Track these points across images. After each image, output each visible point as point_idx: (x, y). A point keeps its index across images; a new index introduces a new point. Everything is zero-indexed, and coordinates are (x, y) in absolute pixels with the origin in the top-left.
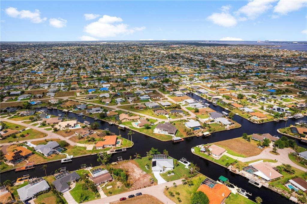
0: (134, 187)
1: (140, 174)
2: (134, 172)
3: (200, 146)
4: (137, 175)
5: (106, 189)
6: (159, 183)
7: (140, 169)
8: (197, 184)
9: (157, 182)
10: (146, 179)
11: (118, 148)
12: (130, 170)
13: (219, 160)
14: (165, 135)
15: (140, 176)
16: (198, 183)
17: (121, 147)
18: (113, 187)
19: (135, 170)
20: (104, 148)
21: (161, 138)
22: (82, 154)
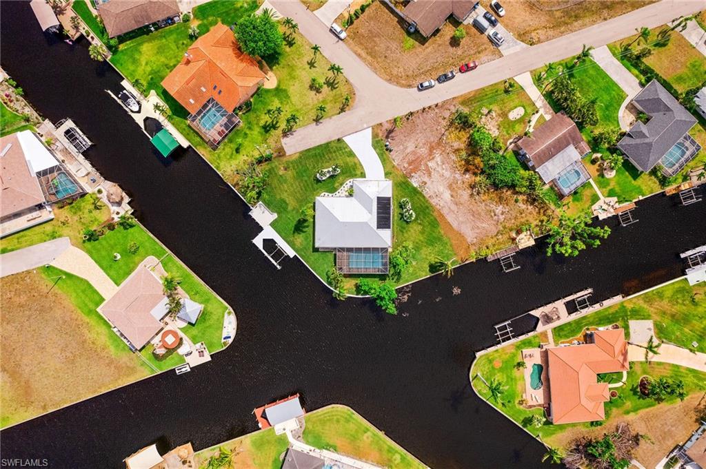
0: (444, 118)
1: (430, 175)
2: (450, 187)
3: (195, 361)
4: (439, 169)
5: (524, 108)
6: (368, 133)
7: (433, 201)
8: (250, 128)
9: (375, 136)
10: (409, 150)
11: (528, 344)
12: (465, 194)
13: (147, 254)
14: (335, 450)
15: (430, 164)
16: (248, 132)
17: (518, 347)
18: (504, 115)
19: (447, 195)
20: (586, 336)
21: (351, 426)
22: (660, 295)
